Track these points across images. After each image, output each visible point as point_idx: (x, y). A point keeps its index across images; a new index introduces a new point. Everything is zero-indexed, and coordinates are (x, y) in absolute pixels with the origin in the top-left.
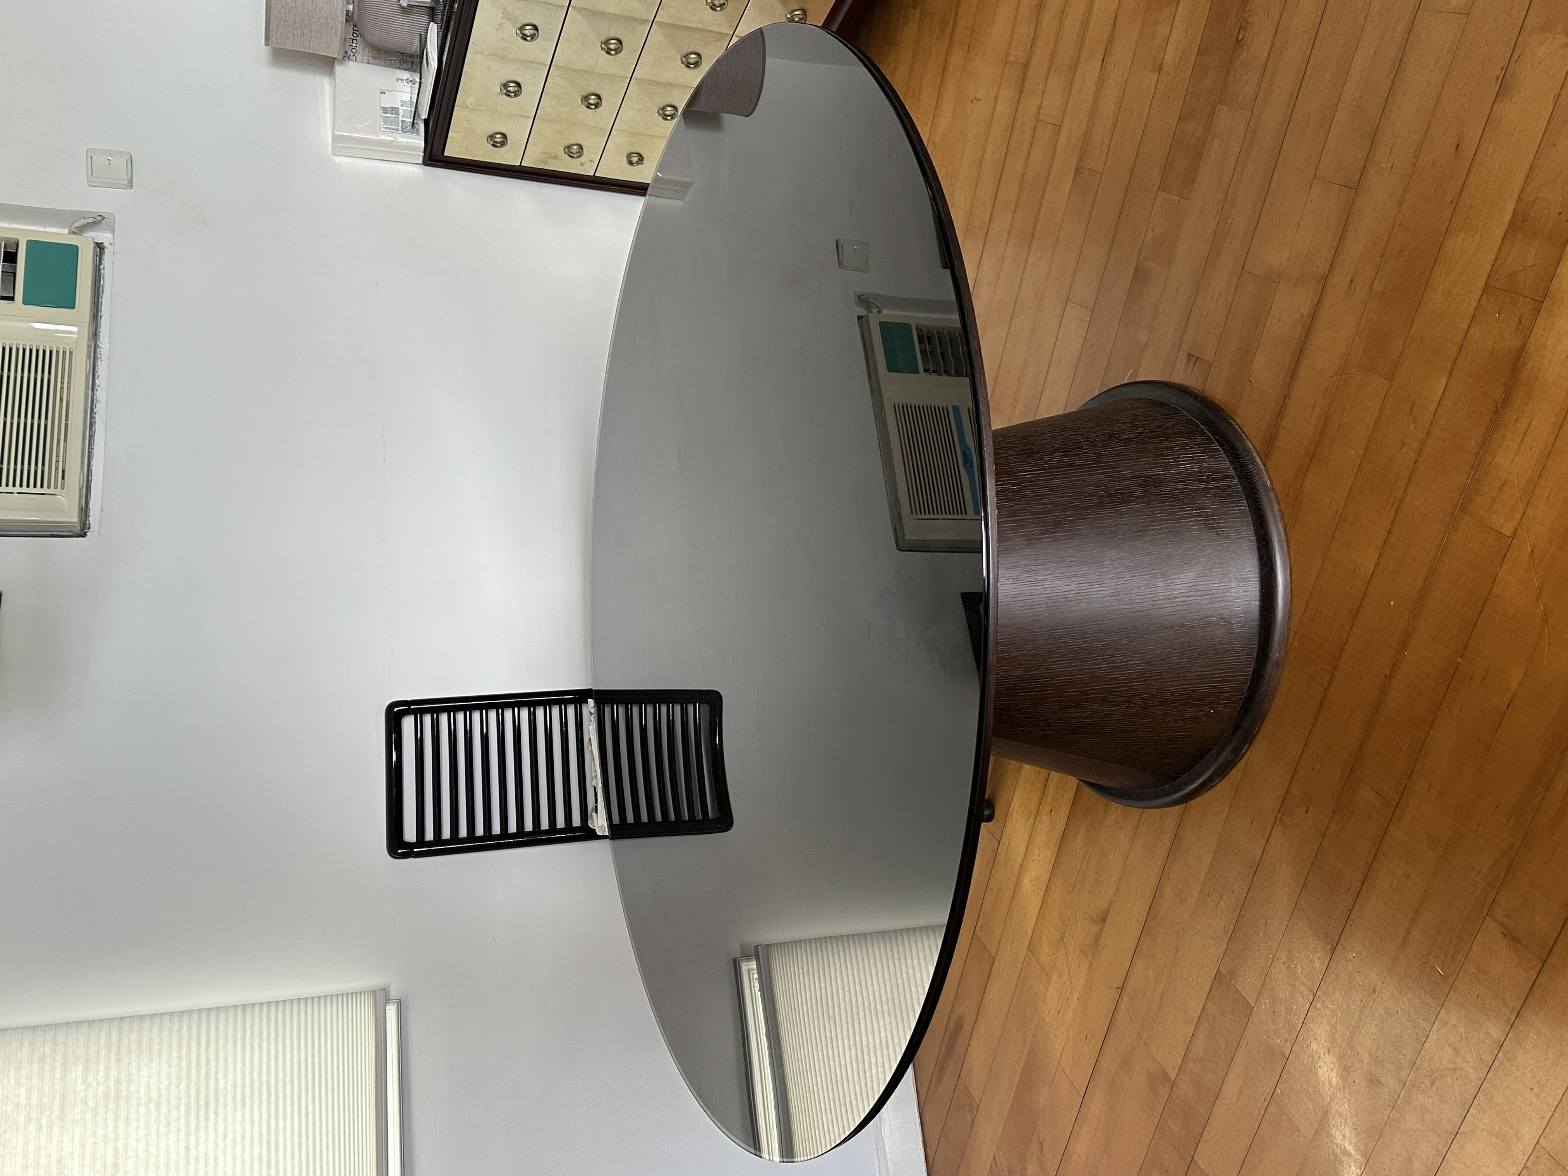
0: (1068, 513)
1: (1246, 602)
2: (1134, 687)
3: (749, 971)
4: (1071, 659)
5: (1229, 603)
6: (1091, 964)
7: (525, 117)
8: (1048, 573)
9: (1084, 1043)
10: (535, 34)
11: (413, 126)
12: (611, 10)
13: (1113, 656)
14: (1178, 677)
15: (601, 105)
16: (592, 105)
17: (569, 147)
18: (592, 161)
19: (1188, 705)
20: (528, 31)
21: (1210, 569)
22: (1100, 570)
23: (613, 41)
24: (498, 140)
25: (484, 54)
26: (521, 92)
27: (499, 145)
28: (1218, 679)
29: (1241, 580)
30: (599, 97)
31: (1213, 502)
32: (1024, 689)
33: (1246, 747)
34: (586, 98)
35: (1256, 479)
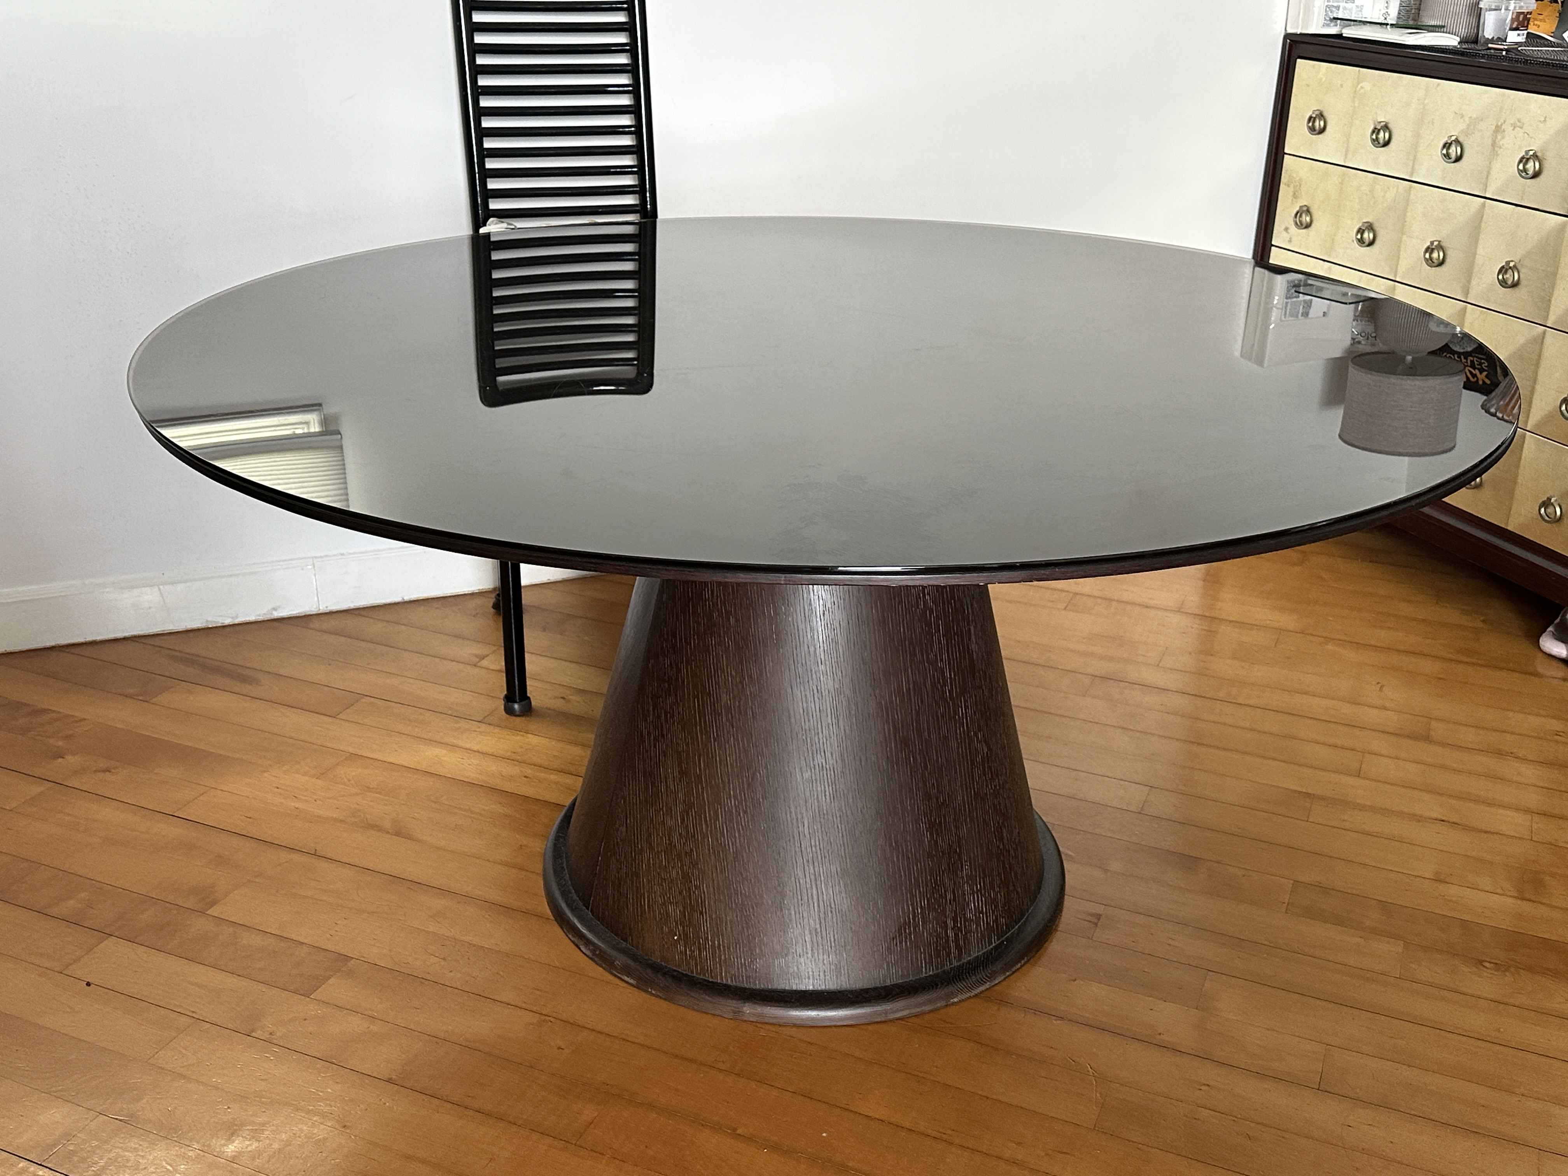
0: (918, 757)
1: (811, 973)
2: (706, 840)
3: (307, 423)
4: (741, 761)
5: (810, 952)
6: (342, 821)
7: (1346, 154)
8: (847, 731)
9: (241, 815)
10: (1450, 158)
11: (1334, 18)
12: (1480, 251)
13: (745, 812)
14: (719, 894)
15: (1360, 246)
16: (1362, 235)
17: (1308, 211)
18: (1290, 241)
19: (684, 908)
20: (1454, 151)
21: (851, 928)
22: (850, 794)
23: (1441, 254)
24: (1317, 124)
25: (1425, 99)
26: (1377, 147)
27: (1310, 124)
28: (716, 942)
29: (838, 967)
30: (1371, 243)
31: (931, 934)
32: (703, 706)
33: (631, 981)
34: (1370, 227)
35: (960, 985)
